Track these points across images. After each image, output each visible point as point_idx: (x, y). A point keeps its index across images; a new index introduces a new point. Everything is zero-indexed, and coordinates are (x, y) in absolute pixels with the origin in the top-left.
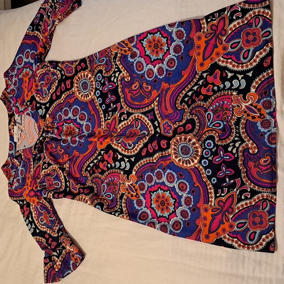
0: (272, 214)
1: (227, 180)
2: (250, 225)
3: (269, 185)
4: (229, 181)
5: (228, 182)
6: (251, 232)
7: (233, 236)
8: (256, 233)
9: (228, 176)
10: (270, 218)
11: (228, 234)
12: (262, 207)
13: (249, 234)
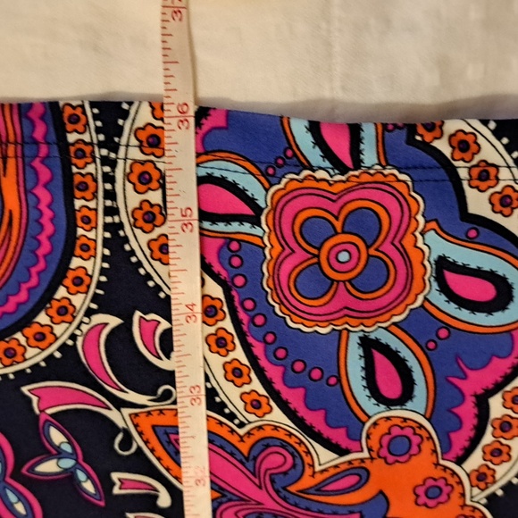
0: (290, 143)
1: (49, 467)
2: (388, 309)
3: (45, 174)
4: (59, 454)
5: (68, 463)
6: (439, 299)
7: (470, 422)
8: (443, 264)
9: (19, 464)
10: (328, 153)
11: (460, 461)
12: (241, 219)
13: (452, 308)
